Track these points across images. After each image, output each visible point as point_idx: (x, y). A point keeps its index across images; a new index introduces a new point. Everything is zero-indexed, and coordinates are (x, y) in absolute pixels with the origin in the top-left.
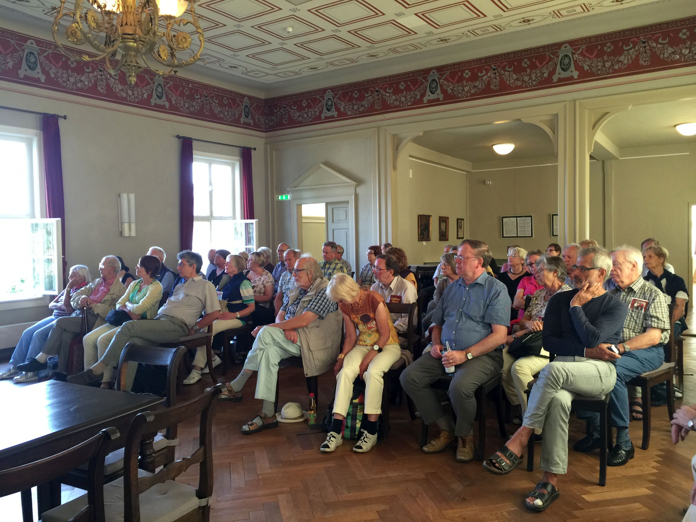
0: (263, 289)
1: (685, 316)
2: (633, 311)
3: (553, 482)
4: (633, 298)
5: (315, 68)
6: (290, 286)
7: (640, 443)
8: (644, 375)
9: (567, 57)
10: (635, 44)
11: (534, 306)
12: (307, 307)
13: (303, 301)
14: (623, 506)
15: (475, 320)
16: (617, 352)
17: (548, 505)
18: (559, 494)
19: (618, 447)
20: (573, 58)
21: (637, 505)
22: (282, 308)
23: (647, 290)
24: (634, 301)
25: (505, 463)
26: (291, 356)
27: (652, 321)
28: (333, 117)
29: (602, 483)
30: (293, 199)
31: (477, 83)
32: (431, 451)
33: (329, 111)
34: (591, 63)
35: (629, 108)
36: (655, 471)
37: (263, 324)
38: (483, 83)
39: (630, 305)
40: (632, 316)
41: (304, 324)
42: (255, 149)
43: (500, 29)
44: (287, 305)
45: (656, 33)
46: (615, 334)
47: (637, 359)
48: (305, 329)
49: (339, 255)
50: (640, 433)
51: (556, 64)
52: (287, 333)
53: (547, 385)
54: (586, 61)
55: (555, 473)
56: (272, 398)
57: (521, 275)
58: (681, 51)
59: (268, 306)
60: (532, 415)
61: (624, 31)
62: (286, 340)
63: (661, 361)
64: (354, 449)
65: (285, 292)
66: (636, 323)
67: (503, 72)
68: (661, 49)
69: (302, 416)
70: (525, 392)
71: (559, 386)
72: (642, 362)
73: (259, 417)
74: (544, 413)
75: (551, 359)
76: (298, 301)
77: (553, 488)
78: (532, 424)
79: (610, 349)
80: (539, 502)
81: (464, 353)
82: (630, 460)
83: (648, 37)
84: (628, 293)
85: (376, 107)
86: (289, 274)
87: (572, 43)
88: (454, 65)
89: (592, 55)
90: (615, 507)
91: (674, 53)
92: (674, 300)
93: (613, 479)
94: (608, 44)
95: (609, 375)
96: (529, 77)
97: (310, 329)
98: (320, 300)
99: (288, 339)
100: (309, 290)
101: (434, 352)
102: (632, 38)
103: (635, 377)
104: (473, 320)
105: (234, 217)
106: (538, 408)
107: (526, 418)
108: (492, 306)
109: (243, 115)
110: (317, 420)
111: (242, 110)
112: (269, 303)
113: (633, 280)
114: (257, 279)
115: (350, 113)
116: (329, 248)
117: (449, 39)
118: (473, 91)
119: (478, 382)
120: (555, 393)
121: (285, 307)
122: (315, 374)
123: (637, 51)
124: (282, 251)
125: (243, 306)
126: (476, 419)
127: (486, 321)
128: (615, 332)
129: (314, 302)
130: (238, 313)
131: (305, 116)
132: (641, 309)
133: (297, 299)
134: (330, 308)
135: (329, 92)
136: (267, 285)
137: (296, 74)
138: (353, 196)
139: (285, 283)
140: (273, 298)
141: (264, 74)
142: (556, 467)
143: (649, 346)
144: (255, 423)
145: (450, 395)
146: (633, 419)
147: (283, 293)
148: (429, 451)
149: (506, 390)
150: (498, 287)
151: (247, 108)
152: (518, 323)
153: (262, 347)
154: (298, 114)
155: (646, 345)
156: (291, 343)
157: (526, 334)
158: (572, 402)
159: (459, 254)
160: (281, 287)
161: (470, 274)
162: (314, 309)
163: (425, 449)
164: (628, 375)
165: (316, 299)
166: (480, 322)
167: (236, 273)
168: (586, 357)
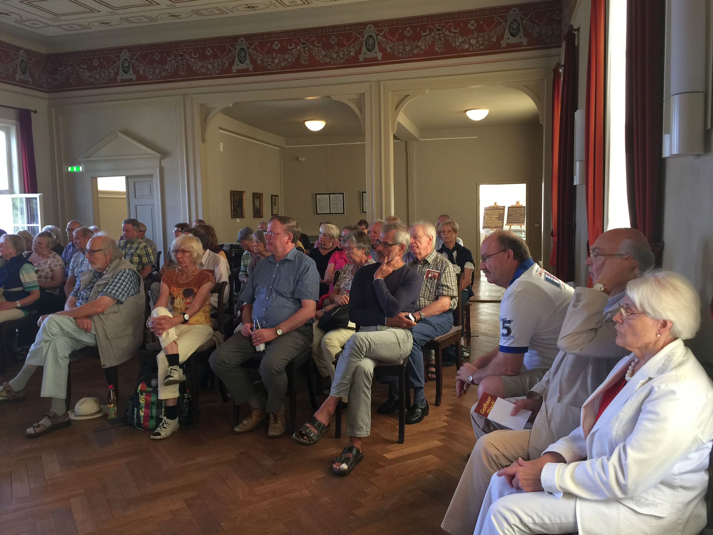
0: (51, 273)
1: (472, 284)
2: (427, 281)
3: (358, 445)
4: (427, 269)
5: (107, 23)
6: (84, 268)
7: (433, 400)
8: (436, 338)
9: (371, 37)
10: (431, 30)
11: (342, 279)
12: (102, 291)
13: (98, 285)
14: (418, 459)
15: (285, 295)
16: (413, 319)
17: (353, 468)
18: (363, 456)
19: (416, 406)
20: (377, 39)
21: (430, 457)
22: (72, 293)
23: (439, 262)
24: (429, 272)
25: (313, 432)
26: (85, 346)
27: (443, 290)
28: (131, 80)
29: (401, 440)
30: (85, 170)
31: (287, 57)
32: (243, 430)
33: (126, 73)
34: (393, 46)
35: (427, 92)
36: (446, 424)
37: (50, 314)
38: (293, 56)
39: (425, 276)
40: (426, 286)
41: (100, 310)
42: (35, 112)
43: (308, 2)
44: (78, 289)
45: (449, 22)
46: (412, 303)
47: (431, 325)
48: (100, 315)
49: (142, 233)
50: (434, 392)
51: (361, 43)
52: (79, 321)
53: (351, 355)
54: (388, 44)
55: (359, 436)
56: (62, 394)
57: (331, 250)
58: (470, 41)
59: (57, 292)
60: (339, 384)
61: (422, 17)
62: (78, 329)
63: (451, 325)
64: (152, 437)
65: (78, 276)
66: (430, 292)
67: (312, 47)
68: (453, 37)
69: (100, 411)
70: (333, 363)
71: (363, 354)
72: (435, 327)
73: (46, 417)
74: (350, 382)
75: (357, 329)
76: (92, 285)
77: (358, 451)
78: (339, 393)
79: (408, 317)
80: (344, 466)
81: (274, 329)
82: (425, 417)
83: (442, 24)
84: (423, 265)
85: (180, 73)
86: (81, 255)
87: (376, 24)
88: (263, 34)
89: (393, 38)
90: (411, 461)
91: (463, 42)
92: (463, 270)
93: (411, 436)
94: (408, 29)
95: (406, 341)
96: (337, 54)
97: (107, 316)
98: (118, 283)
99: (80, 328)
100: (104, 273)
101: (244, 330)
102: (428, 24)
103: (429, 341)
104: (284, 296)
105: (11, 191)
106: (344, 377)
107: (333, 388)
108: (302, 281)
109: (19, 71)
110: (118, 413)
111: (17, 65)
112: (58, 289)
113: (429, 253)
114: (42, 262)
115: (150, 77)
116: (130, 226)
117: (257, 7)
118: (283, 64)
119: (288, 357)
120: (359, 362)
121: (76, 292)
122: (115, 364)
123: (432, 37)
124: (71, 230)
125: (25, 294)
126: (287, 394)
127: (296, 296)
128: (412, 302)
129: (111, 285)
130: (18, 302)
131: (98, 76)
132: (435, 279)
133: (90, 282)
134: (130, 291)
135: (125, 52)
136: (55, 268)
137: (85, 28)
138: (158, 169)
139: (77, 265)
140: (64, 283)
141: (44, 25)
142: (360, 431)
143: (441, 312)
144: (43, 424)
145: (262, 373)
146: (427, 379)
147: (76, 277)
148: (241, 431)
149: (317, 363)
150: (306, 263)
151: (23, 63)
152: (328, 297)
153: (47, 338)
154: (88, 74)
155: (439, 312)
156: (84, 332)
157: (335, 308)
158: (374, 369)
159: (268, 230)
160: (73, 270)
161: (280, 250)
162: (111, 293)
163: (237, 429)
164: (423, 340)
165: (113, 282)
166: (290, 298)
167: (14, 255)
168: (387, 326)
